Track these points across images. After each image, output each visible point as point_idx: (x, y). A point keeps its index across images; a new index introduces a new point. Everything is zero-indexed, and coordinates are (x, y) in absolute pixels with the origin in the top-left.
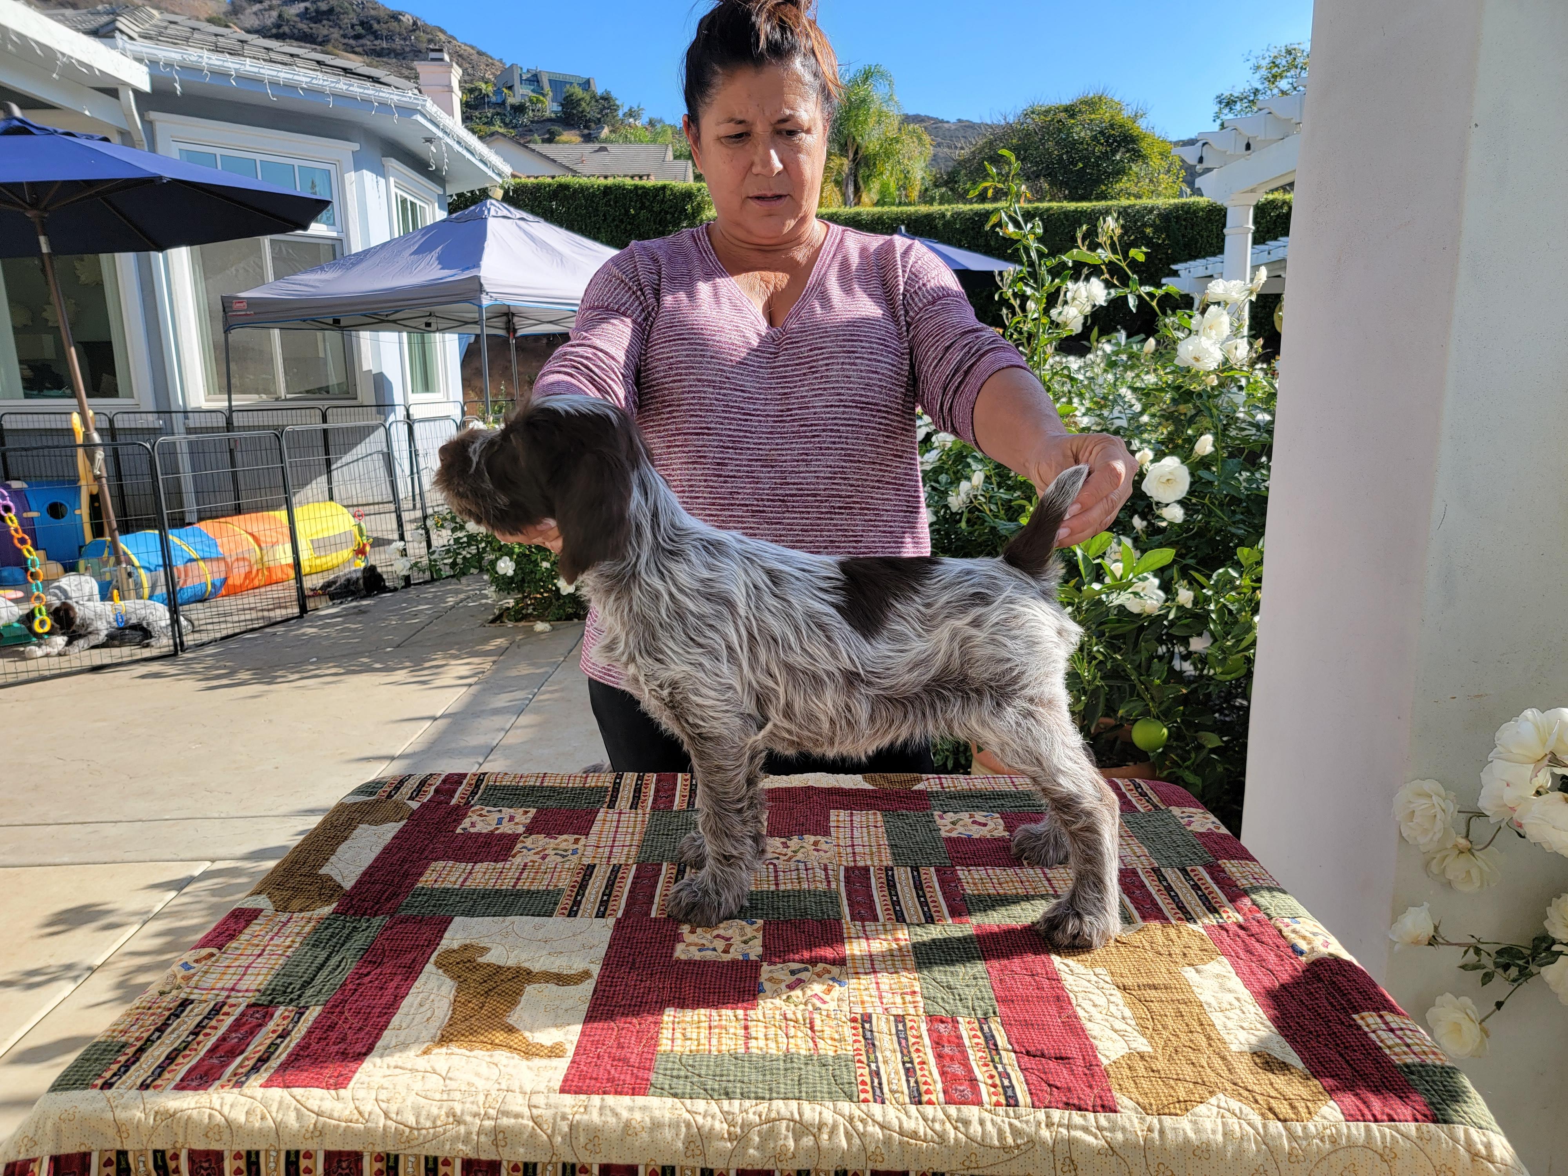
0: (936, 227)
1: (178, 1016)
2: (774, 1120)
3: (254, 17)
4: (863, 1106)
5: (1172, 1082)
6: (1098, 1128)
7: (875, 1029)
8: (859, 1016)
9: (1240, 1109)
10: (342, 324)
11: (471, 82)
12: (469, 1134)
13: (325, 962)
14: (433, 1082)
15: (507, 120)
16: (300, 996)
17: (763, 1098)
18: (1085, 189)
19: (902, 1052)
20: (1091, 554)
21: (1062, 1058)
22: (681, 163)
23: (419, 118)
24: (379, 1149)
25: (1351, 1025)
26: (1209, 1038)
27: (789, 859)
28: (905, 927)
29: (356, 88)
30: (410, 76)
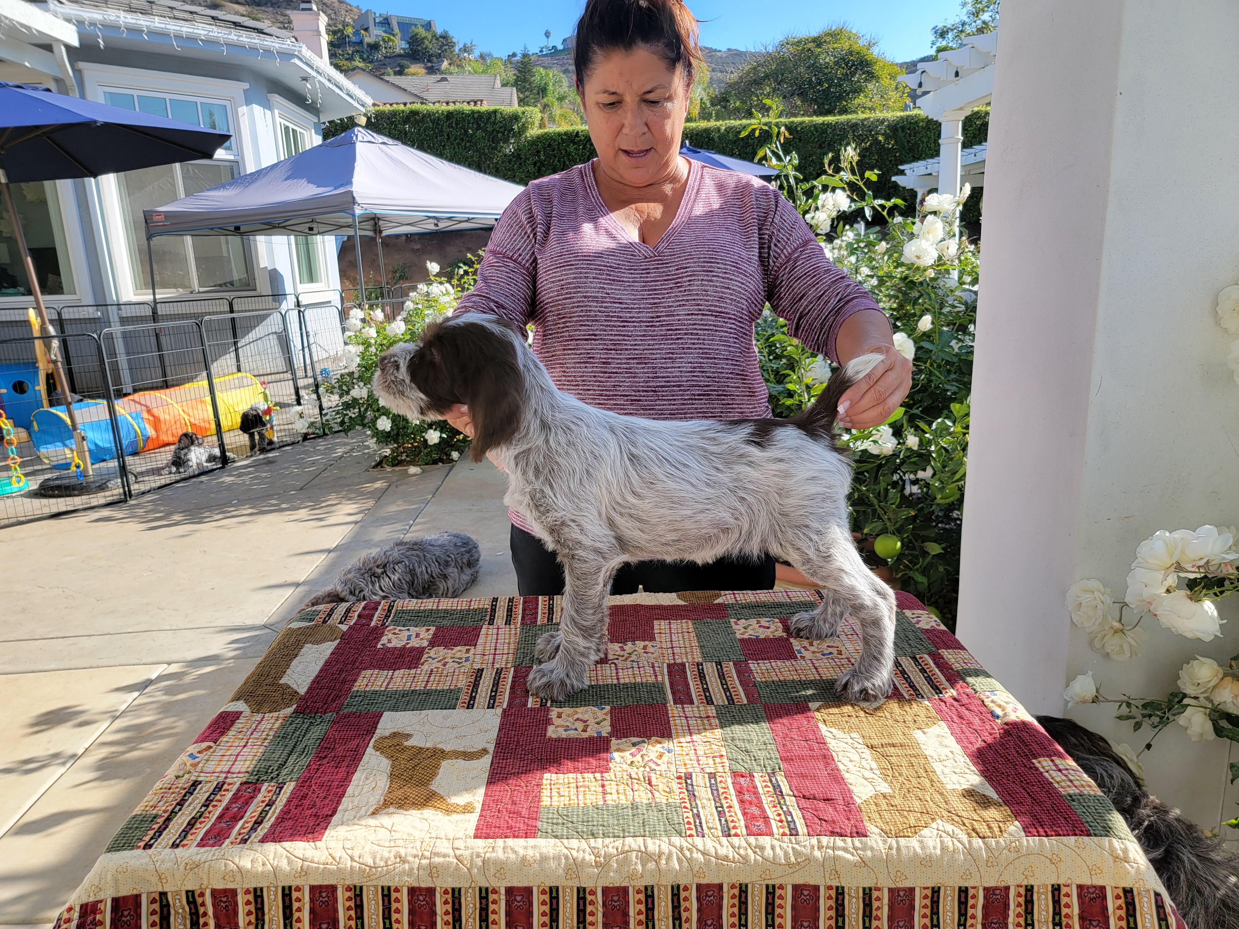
0: (713, 139)
1: (192, 794)
2: (627, 852)
4: (689, 839)
5: (905, 813)
6: (854, 848)
7: (694, 784)
8: (683, 775)
9: (953, 831)
10: (242, 230)
11: (335, 25)
12: (411, 869)
13: (293, 749)
14: (383, 834)
15: (365, 56)
16: (278, 775)
17: (619, 837)
18: (830, 104)
19: (714, 800)
21: (828, 800)
22: (508, 90)
23: (296, 61)
24: (348, 883)
25: (1031, 767)
26: (932, 781)
27: (626, 660)
28: (713, 708)
29: (245, 38)
30: (286, 25)
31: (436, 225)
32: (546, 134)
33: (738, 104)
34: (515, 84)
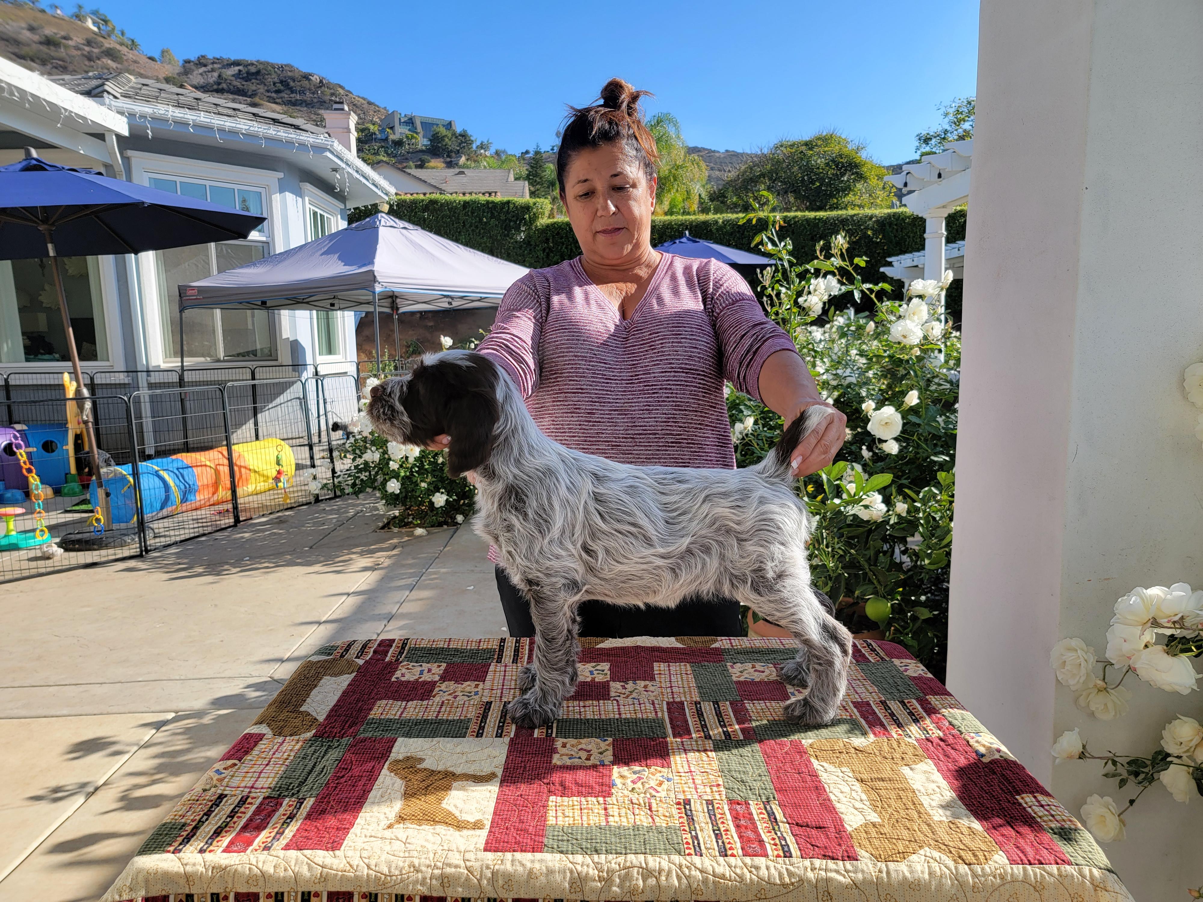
0: (711, 230)
1: (218, 806)
2: (629, 867)
3: (200, 76)
4: (688, 858)
5: (894, 841)
6: (846, 871)
7: (693, 809)
8: (682, 801)
9: (940, 857)
10: (268, 304)
11: (363, 124)
12: (424, 879)
13: (312, 769)
14: (398, 846)
15: (389, 152)
16: (298, 791)
17: (621, 853)
18: (821, 201)
19: (712, 824)
20: (832, 478)
21: (820, 828)
22: (520, 183)
23: (328, 154)
24: (364, 890)
25: (1014, 803)
26: (919, 813)
27: (627, 697)
28: (711, 742)
29: (282, 133)
30: (320, 122)
31: (450, 303)
32: (555, 223)
33: (735, 199)
34: (528, 178)
